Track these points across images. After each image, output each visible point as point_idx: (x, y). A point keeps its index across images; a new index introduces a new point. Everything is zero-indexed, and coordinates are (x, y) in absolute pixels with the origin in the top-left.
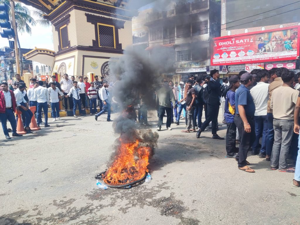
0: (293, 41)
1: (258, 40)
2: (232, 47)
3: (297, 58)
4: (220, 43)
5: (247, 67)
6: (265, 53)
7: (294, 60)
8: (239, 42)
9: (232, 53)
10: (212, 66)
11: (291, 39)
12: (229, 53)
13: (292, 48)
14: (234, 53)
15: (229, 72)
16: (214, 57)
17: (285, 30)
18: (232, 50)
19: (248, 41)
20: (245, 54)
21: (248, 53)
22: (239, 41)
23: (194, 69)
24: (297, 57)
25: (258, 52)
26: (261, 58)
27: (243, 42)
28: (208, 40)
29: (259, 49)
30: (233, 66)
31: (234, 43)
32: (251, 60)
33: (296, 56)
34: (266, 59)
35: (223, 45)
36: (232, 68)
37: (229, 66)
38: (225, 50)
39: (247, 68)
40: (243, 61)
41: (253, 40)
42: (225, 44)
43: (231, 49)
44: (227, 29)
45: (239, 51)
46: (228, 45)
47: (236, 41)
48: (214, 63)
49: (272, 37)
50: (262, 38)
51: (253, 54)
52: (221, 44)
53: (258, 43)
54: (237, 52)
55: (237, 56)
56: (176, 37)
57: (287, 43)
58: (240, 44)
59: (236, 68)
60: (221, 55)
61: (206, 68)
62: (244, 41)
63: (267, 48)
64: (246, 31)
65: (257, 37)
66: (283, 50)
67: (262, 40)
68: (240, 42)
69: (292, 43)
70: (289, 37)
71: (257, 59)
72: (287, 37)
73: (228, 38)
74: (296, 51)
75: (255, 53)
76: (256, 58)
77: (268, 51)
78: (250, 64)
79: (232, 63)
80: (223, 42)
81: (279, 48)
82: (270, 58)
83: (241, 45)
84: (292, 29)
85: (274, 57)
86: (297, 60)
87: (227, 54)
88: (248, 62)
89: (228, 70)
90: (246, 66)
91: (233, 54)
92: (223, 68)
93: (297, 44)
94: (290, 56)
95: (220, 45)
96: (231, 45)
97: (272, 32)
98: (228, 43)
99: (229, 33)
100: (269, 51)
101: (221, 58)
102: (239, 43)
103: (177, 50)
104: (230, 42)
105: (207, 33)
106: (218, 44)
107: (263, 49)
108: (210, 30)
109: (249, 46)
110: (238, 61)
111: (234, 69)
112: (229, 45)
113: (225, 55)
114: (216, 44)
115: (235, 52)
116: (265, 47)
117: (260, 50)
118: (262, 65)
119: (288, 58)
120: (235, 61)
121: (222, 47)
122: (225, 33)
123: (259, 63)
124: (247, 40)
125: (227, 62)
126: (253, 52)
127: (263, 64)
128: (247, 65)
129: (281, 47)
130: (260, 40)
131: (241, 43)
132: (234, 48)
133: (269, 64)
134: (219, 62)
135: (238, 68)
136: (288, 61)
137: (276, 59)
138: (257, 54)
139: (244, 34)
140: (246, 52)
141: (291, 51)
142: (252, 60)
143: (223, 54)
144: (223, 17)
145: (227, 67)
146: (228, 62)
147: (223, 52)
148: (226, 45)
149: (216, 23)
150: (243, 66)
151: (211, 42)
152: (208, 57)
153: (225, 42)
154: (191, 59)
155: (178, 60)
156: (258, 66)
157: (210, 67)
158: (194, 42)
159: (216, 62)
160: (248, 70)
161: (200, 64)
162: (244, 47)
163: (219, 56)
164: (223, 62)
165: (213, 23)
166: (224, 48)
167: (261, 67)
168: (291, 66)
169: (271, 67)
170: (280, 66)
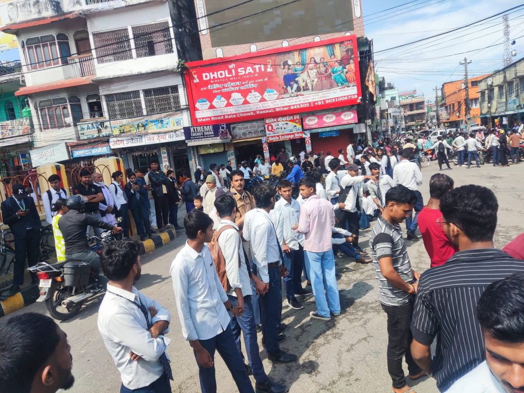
0: (347, 66)
1: (283, 67)
2: (233, 84)
3: (359, 101)
4: (204, 75)
5: (269, 125)
6: (298, 93)
7: (353, 106)
8: (244, 72)
10: (195, 128)
11: (343, 62)
12: (227, 96)
13: (347, 80)
15: (234, 137)
16: (198, 105)
17: (330, 44)
18: (233, 89)
19: (263, 70)
20: (261, 97)
21: (266, 95)
22: (246, 70)
23: (156, 136)
24: (357, 99)
25: (286, 92)
26: (294, 105)
27: (252, 72)
28: (178, 68)
29: (287, 87)
30: (240, 126)
31: (234, 74)
32: (274, 109)
33: (356, 96)
34: (302, 106)
35: (212, 78)
36: (240, 129)
37: (232, 126)
38: (218, 89)
39: (270, 128)
40: (258, 112)
41: (271, 67)
42: (216, 77)
43: (229, 87)
44: (214, 44)
45: (249, 91)
46: (223, 78)
47: (239, 70)
48: (199, 120)
49: (308, 61)
50: (290, 62)
51: (276, 96)
52: (207, 76)
53: (282, 72)
54: (245, 93)
55: (246, 102)
56: (96, 60)
57: (337, 72)
58: (248, 76)
59: (247, 128)
60: (211, 101)
61: (185, 133)
62: (254, 69)
63: (302, 84)
64: (254, 48)
65: (280, 59)
66: (331, 87)
67: (289, 66)
68: (247, 73)
69: (345, 70)
70: (340, 59)
71: (286, 107)
72: (335, 60)
73: (221, 63)
74: (356, 87)
75: (281, 94)
76: (284, 105)
77: (304, 90)
78: (274, 117)
79: (237, 118)
80: (211, 73)
81: (325, 81)
82: (310, 103)
83: (250, 77)
84: (342, 43)
85: (317, 102)
86: (359, 105)
87: (223, 99)
88: (268, 113)
89: (231, 135)
90: (267, 124)
91: (236, 96)
92: (221, 130)
93: (355, 73)
94: (346, 98)
96: (229, 78)
97: (306, 49)
98: (221, 74)
99: (220, 53)
100: (306, 89)
101: (212, 107)
102: (245, 75)
103: (105, 93)
104: (226, 71)
105: (171, 51)
106: (200, 77)
107: (295, 86)
108: (176, 41)
109: (266, 79)
110: (249, 112)
111: (244, 131)
112: (225, 77)
113: (219, 102)
114: (196, 76)
115: (240, 94)
116: (297, 82)
117: (289, 88)
118: (297, 119)
119: (342, 102)
120: (243, 113)
121: (212, 84)
122: (210, 52)
123: (290, 115)
124: (260, 68)
125: (226, 117)
126: (275, 92)
127: (298, 117)
128: (268, 121)
130: (287, 66)
131: (250, 73)
132: (237, 86)
133: (309, 116)
134: (210, 118)
135: (250, 127)
136: (342, 108)
137: (321, 106)
138: (284, 96)
139: (251, 53)
140: (262, 94)
141: (346, 88)
142: (277, 110)
143: (215, 100)
145: (228, 126)
146: (230, 117)
147: (215, 96)
148: (218, 78)
149: (187, 31)
150: (260, 123)
151: (183, 72)
152: (182, 107)
153: (215, 73)
154: (145, 113)
155: (113, 117)
156: (290, 121)
157: (192, 129)
158: (144, 71)
159: (203, 118)
160: (271, 131)
161: (167, 123)
162: (257, 83)
163: (209, 104)
164: (219, 118)
165: (180, 30)
166: (216, 86)
167: (295, 124)
168: (349, 117)
169: (314, 122)
170: (330, 120)
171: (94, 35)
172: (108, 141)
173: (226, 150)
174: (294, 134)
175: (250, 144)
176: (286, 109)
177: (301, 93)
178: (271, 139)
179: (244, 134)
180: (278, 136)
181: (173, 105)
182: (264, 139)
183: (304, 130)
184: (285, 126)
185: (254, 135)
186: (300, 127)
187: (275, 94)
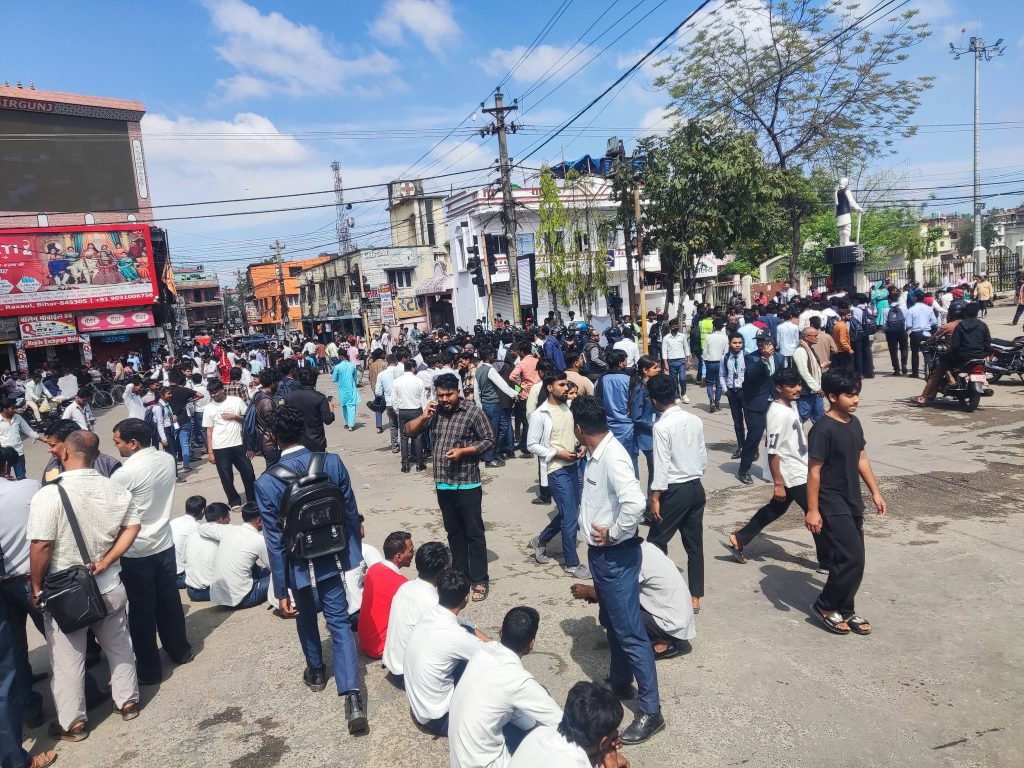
0: (138, 259)
1: (47, 251)
3: (155, 301)
5: (26, 324)
6: (71, 286)
7: (147, 306)
11: (133, 254)
13: (139, 275)
17: (115, 231)
19: (16, 251)
20: (12, 286)
21: (21, 285)
24: (153, 298)
25: (52, 282)
26: (65, 301)
29: (54, 276)
32: (34, 304)
33: (151, 295)
34: (77, 302)
39: (27, 329)
40: (8, 307)
41: (30, 249)
49: (84, 247)
50: (58, 246)
51: (37, 288)
53: (46, 258)
57: (124, 264)
63: (76, 275)
65: (45, 241)
66: (118, 281)
67: (57, 250)
69: (136, 264)
70: (128, 249)
71: (53, 302)
72: (122, 250)
74: (150, 285)
75: (44, 285)
76: (49, 300)
77: (80, 282)
78: (33, 315)
81: (108, 274)
82: (88, 299)
84: (130, 231)
85: (99, 298)
86: (155, 305)
88: (25, 309)
90: (23, 323)
93: (149, 268)
94: (138, 296)
97: (82, 233)
100: (82, 280)
107: (66, 277)
109: (21, 264)
116: (69, 272)
117: (57, 279)
118: (69, 319)
119: (133, 300)
123: (58, 313)
124: (11, 249)
126: (36, 282)
127: (70, 316)
128: (23, 320)
129: (110, 270)
130: (53, 251)
133: (85, 315)
136: (133, 307)
137: (105, 303)
138: (50, 288)
140: (15, 281)
141: (138, 284)
142: (39, 305)
150: (11, 322)
156: (58, 320)
160: (29, 333)
162: (7, 268)
167: (66, 325)
168: (142, 319)
169: (93, 323)
170: (116, 321)
174: (66, 337)
176: (52, 304)
177: (76, 285)
178: (29, 343)
180: (42, 340)
182: (19, 344)
183: (80, 333)
184: (51, 327)
186: (74, 328)
187: (36, 284)
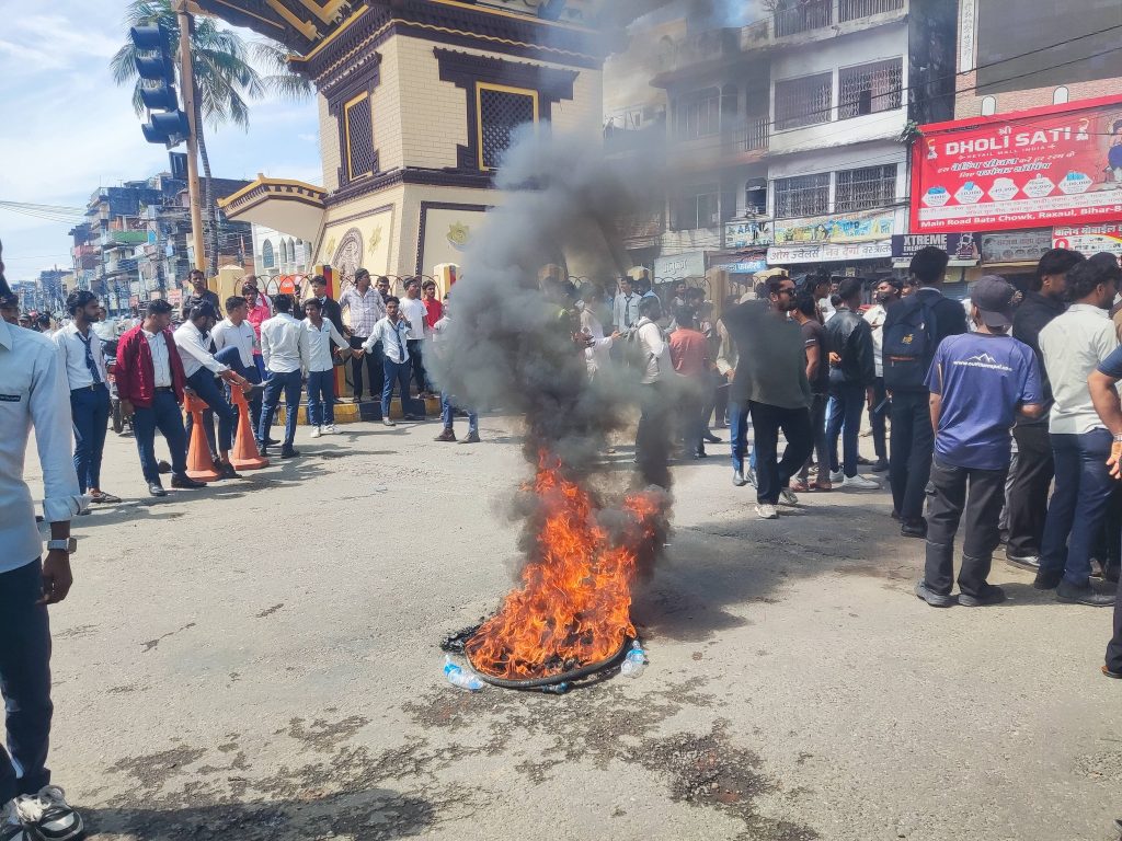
1: (1111, 131)
2: (1001, 162)
4: (948, 146)
5: (1062, 239)
8: (1027, 141)
9: (998, 183)
10: (914, 237)
12: (986, 183)
14: (1009, 182)
15: (984, 258)
16: (926, 198)
18: (999, 171)
19: (1067, 137)
20: (1053, 186)
21: (1064, 185)
22: (1030, 138)
23: (841, 249)
25: (1110, 178)
27: (1045, 141)
28: (904, 134)
29: (1114, 169)
30: (1002, 237)
31: (1006, 145)
32: (1077, 210)
35: (962, 151)
36: (1000, 243)
37: (985, 237)
38: (968, 171)
40: (1042, 215)
41: (1087, 132)
42: (971, 150)
43: (994, 167)
44: (983, 88)
45: (1031, 175)
46: (983, 152)
47: (1018, 138)
48: (923, 224)
51: (1086, 187)
52: (953, 148)
54: (1021, 179)
55: (1021, 196)
56: (772, 127)
58: (1034, 149)
59: (1013, 241)
60: (952, 191)
61: (893, 245)
62: (1049, 137)
64: (1061, 95)
65: (1109, 117)
68: (1033, 142)
71: (1105, 207)
73: (986, 126)
75: (1097, 182)
76: (1099, 204)
78: (1073, 226)
79: (997, 224)
80: (963, 143)
83: (1038, 151)
87: (976, 188)
88: (1064, 218)
89: (980, 252)
90: (1056, 237)
91: (1003, 188)
92: (962, 243)
95: (948, 152)
96: (995, 152)
98: (981, 145)
99: (989, 106)
101: (952, 202)
102: (1029, 146)
103: (776, 176)
104: (993, 140)
105: (898, 106)
106: (941, 151)
108: (910, 94)
109: (1071, 154)
110: (1024, 214)
111: (1007, 248)
112: (988, 150)
113: (968, 194)
114: (932, 148)
115: (1012, 181)
117: (1118, 171)
120: (1011, 215)
121: (959, 162)
122: (967, 106)
123: (1112, 223)
124: (1062, 134)
125: (977, 221)
126: (1086, 178)
128: (1058, 233)
131: (1039, 144)
132: (1008, 166)
134: (945, 220)
135: (1022, 241)
138: (1105, 186)
139: (1053, 106)
140: (1056, 179)
142: (1083, 212)
143: (962, 189)
144: (963, 44)
145: (977, 237)
146: (983, 221)
147: (962, 182)
148: (975, 152)
149: (936, 67)
150: (1043, 235)
151: (912, 142)
152: (897, 201)
153: (971, 142)
154: (831, 208)
155: (779, 214)
156: (1107, 234)
157: (907, 240)
158: (844, 141)
159: (932, 221)
161: (865, 228)
162: (1052, 160)
163: (947, 196)
164: (963, 222)
165: (922, 68)
166: (967, 165)
171: (778, 85)
172: (765, 253)
173: (966, 279)
175: (1019, 272)
176: (1102, 211)
179: (1007, 253)
181: (882, 197)
184: (1096, 244)
185: (1027, 257)
187: (1086, 181)
